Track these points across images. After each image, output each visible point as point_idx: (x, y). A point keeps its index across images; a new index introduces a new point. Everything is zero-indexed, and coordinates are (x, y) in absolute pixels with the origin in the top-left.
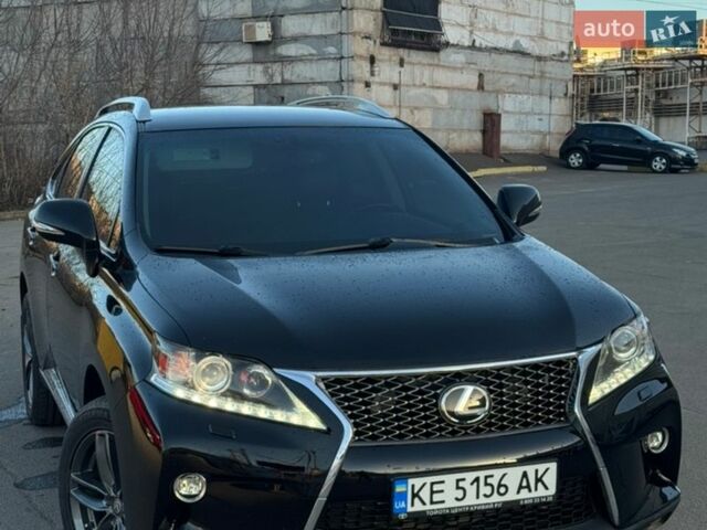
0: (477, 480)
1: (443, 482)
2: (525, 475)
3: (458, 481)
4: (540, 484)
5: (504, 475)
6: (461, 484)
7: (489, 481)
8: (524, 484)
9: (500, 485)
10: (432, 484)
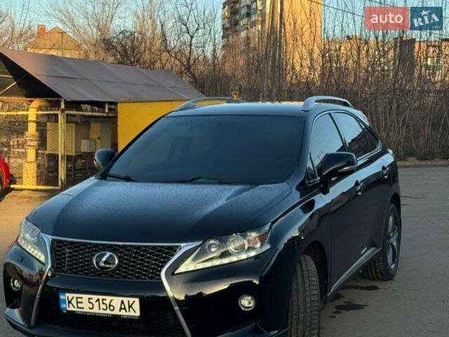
0: (98, 300)
1: (81, 298)
2: (122, 302)
3: (89, 299)
4: (131, 309)
5: (112, 300)
6: (91, 301)
7: (104, 301)
8: (123, 307)
9: (110, 306)
10: (77, 298)
